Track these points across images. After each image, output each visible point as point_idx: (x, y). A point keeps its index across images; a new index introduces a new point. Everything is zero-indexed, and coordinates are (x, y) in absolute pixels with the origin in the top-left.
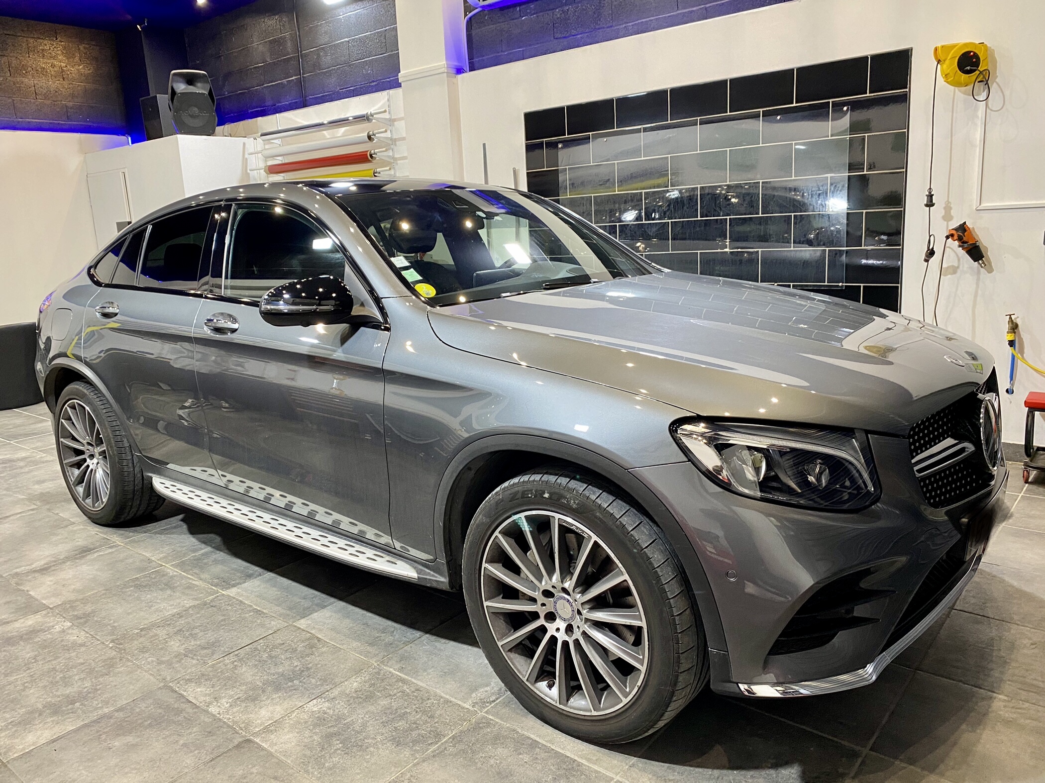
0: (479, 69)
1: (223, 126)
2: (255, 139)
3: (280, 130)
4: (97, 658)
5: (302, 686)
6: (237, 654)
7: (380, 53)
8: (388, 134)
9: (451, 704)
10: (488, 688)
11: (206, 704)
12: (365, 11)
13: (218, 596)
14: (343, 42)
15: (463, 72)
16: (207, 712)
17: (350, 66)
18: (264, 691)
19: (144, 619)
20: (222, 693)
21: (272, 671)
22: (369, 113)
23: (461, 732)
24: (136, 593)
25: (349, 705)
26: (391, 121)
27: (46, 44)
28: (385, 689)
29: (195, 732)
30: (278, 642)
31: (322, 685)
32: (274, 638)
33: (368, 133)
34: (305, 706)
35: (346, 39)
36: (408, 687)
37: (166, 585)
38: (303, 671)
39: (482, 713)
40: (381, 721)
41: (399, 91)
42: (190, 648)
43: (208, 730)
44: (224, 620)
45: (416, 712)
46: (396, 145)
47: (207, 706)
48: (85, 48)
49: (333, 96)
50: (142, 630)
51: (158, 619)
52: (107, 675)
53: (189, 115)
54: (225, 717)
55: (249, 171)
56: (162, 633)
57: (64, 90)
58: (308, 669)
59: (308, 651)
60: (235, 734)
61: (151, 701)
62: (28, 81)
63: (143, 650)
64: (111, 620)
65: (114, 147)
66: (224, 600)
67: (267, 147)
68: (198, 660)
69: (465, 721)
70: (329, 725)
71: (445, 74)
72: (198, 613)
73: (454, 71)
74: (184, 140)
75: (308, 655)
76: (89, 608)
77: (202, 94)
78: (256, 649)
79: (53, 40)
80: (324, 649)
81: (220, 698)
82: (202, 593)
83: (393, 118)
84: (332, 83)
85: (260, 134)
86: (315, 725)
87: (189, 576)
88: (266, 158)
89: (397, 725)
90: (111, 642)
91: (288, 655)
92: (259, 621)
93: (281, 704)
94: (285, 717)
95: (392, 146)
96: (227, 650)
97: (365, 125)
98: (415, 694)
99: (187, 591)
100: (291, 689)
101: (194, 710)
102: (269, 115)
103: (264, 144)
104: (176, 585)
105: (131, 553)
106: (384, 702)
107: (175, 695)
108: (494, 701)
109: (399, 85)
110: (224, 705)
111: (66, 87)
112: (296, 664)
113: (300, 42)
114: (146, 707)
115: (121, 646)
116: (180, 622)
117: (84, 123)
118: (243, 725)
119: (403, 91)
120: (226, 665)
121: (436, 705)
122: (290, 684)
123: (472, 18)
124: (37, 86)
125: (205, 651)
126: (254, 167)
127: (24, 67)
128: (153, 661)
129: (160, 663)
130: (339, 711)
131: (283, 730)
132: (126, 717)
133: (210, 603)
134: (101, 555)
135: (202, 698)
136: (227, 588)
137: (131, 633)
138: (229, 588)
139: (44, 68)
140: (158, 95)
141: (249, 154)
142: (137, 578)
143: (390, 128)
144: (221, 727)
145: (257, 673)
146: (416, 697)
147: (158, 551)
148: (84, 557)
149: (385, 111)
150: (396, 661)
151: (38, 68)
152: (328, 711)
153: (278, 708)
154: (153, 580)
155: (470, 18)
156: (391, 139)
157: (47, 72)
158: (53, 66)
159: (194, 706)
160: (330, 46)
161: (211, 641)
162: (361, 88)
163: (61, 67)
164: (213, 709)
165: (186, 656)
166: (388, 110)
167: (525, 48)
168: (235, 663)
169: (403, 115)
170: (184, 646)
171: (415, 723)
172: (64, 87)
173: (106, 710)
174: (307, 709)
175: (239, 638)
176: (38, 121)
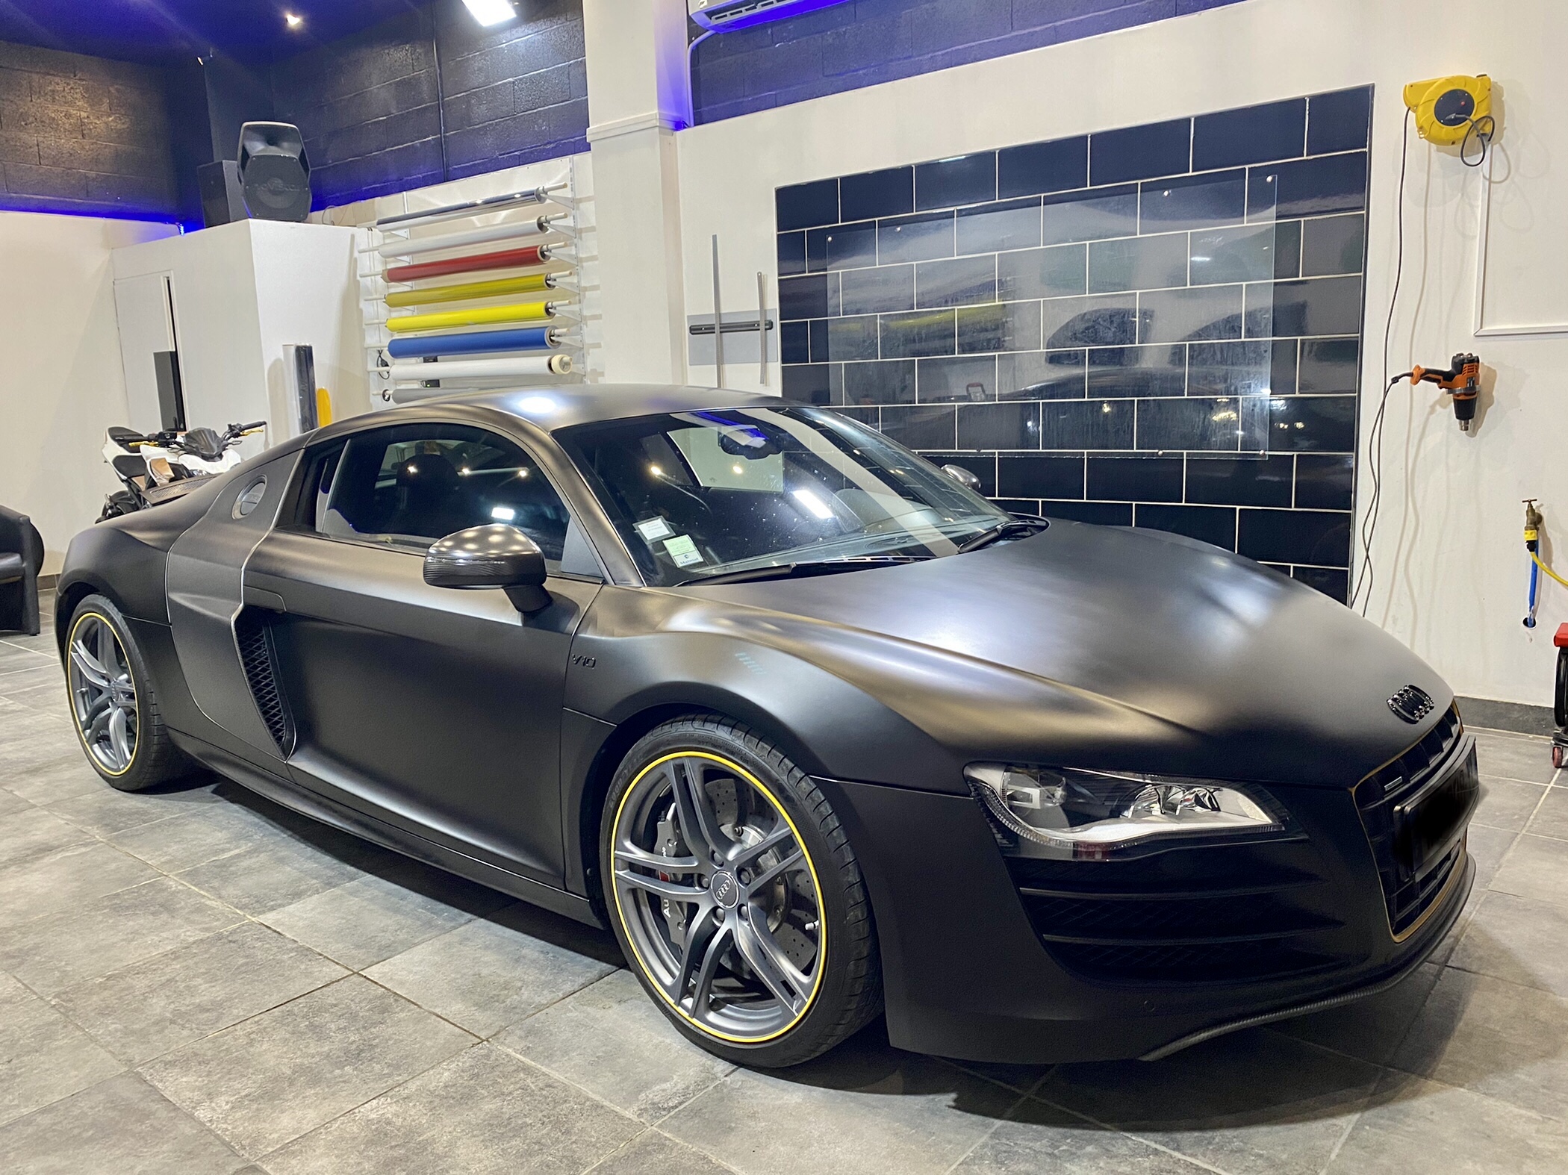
0: (707, 122)
1: (322, 212)
2: (370, 229)
3: (408, 215)
4: (25, 1023)
5: (357, 1076)
6: (258, 1021)
7: (561, 100)
8: (569, 222)
9: (603, 1111)
10: (666, 1086)
11: (193, 1105)
12: (539, 37)
13: (243, 925)
14: (505, 83)
15: (685, 128)
16: (191, 1117)
17: (515, 119)
18: (291, 1084)
19: (115, 961)
20: (222, 1087)
21: (312, 1051)
22: (541, 188)
23: (615, 1159)
24: (111, 918)
25: (431, 1110)
26: (575, 202)
27: (58, 84)
28: (496, 1082)
29: (164, 1152)
30: (329, 1002)
31: (390, 1075)
32: (323, 995)
33: (540, 218)
34: (356, 1111)
35: (511, 79)
36: (533, 1080)
37: (162, 906)
38: (362, 1050)
39: (653, 1128)
40: (482, 1138)
41: (587, 155)
42: (183, 1009)
43: (188, 1148)
44: (247, 964)
45: (543, 1124)
46: (581, 238)
47: (194, 1108)
48: (117, 90)
49: (489, 165)
50: (109, 978)
51: (138, 962)
52: (37, 1051)
53: (270, 191)
54: (219, 1128)
55: (358, 278)
56: (140, 983)
57: (83, 152)
58: (372, 1047)
59: (376, 1017)
60: (232, 1158)
61: (101, 1097)
62: (30, 137)
63: (104, 1012)
64: (62, 961)
65: (155, 239)
66: (251, 932)
67: (387, 241)
68: (191, 1030)
69: (623, 1140)
70: (393, 1144)
71: (657, 129)
72: (206, 952)
73: (671, 126)
74: (260, 229)
75: (374, 1024)
76: (30, 941)
77: (289, 158)
78: (290, 1013)
79: (70, 78)
80: (402, 1015)
81: (219, 1094)
82: (218, 920)
83: (578, 197)
84: (489, 144)
85: (376, 221)
86: (370, 1143)
87: (202, 892)
88: (386, 256)
89: (506, 1146)
90: (54, 997)
91: (342, 1023)
92: (303, 967)
93: (316, 1106)
94: (319, 1128)
95: (576, 240)
96: (241, 1014)
97: (536, 207)
98: (544, 1093)
99: (196, 917)
100: (337, 1080)
101: (173, 1114)
102: (392, 193)
103: (384, 238)
104: (178, 906)
105: (117, 854)
106: (489, 1106)
107: (144, 1087)
108: (676, 1107)
109: (587, 148)
110: (220, 1107)
111: (87, 147)
112: (352, 1038)
113: (441, 85)
114: (92, 1108)
115: (70, 1005)
116: (173, 967)
117: (113, 204)
118: (248, 1141)
119: (593, 156)
120: (236, 1039)
121: (578, 1114)
122: (338, 1072)
123: (700, 47)
124: (42, 145)
125: (208, 1014)
126: (367, 271)
127: (23, 116)
128: (116, 1030)
129: (127, 1032)
130: (414, 1120)
131: (315, 1151)
132: (55, 1124)
133: (228, 936)
134: (69, 857)
135: (188, 1094)
136: (260, 913)
137: (90, 983)
138: (264, 912)
139: (54, 119)
140: (224, 161)
141: (360, 252)
142: (118, 895)
143: (573, 212)
144: (211, 1144)
145: (285, 1053)
146: (546, 1097)
147: (160, 853)
148: (38, 859)
149: (565, 186)
150: (520, 1037)
151: (44, 119)
152: (394, 1120)
153: (311, 1114)
154: (143, 899)
155: (697, 46)
156: (574, 229)
157: (58, 125)
158: (68, 116)
159: (172, 1107)
160: (485, 90)
161: (219, 999)
162: (532, 152)
163: (80, 118)
164: (202, 1114)
165: (172, 1022)
166: (569, 186)
167: (778, 91)
168: (252, 1036)
169: (591, 193)
170: (172, 1006)
171: (538, 1143)
172: (83, 148)
173: (25, 1111)
174: (359, 1116)
175: (265, 994)
176: (42, 197)
